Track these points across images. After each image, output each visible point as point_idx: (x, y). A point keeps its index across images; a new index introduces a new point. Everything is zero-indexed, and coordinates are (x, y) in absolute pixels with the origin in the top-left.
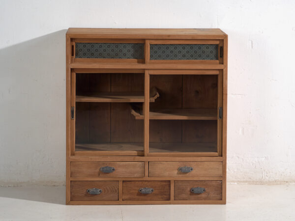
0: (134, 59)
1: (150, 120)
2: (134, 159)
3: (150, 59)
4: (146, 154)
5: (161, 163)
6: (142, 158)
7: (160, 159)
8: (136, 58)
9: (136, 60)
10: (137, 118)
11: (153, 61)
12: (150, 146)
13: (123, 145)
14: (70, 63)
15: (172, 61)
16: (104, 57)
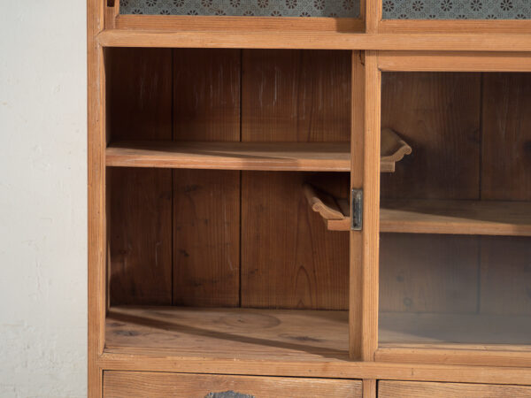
0: (323, 19)
1: (382, 235)
2: (324, 370)
3: (384, 17)
4: (367, 351)
5: (424, 388)
6: (352, 368)
7: (420, 371)
8: (331, 15)
9: (332, 21)
10: (332, 225)
11: (395, 23)
12: (383, 325)
13: (282, 317)
14: (101, 26)
15: (461, 23)
16: (220, 12)
